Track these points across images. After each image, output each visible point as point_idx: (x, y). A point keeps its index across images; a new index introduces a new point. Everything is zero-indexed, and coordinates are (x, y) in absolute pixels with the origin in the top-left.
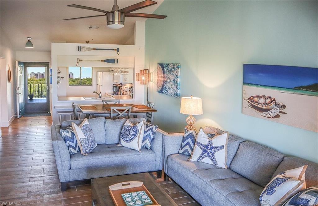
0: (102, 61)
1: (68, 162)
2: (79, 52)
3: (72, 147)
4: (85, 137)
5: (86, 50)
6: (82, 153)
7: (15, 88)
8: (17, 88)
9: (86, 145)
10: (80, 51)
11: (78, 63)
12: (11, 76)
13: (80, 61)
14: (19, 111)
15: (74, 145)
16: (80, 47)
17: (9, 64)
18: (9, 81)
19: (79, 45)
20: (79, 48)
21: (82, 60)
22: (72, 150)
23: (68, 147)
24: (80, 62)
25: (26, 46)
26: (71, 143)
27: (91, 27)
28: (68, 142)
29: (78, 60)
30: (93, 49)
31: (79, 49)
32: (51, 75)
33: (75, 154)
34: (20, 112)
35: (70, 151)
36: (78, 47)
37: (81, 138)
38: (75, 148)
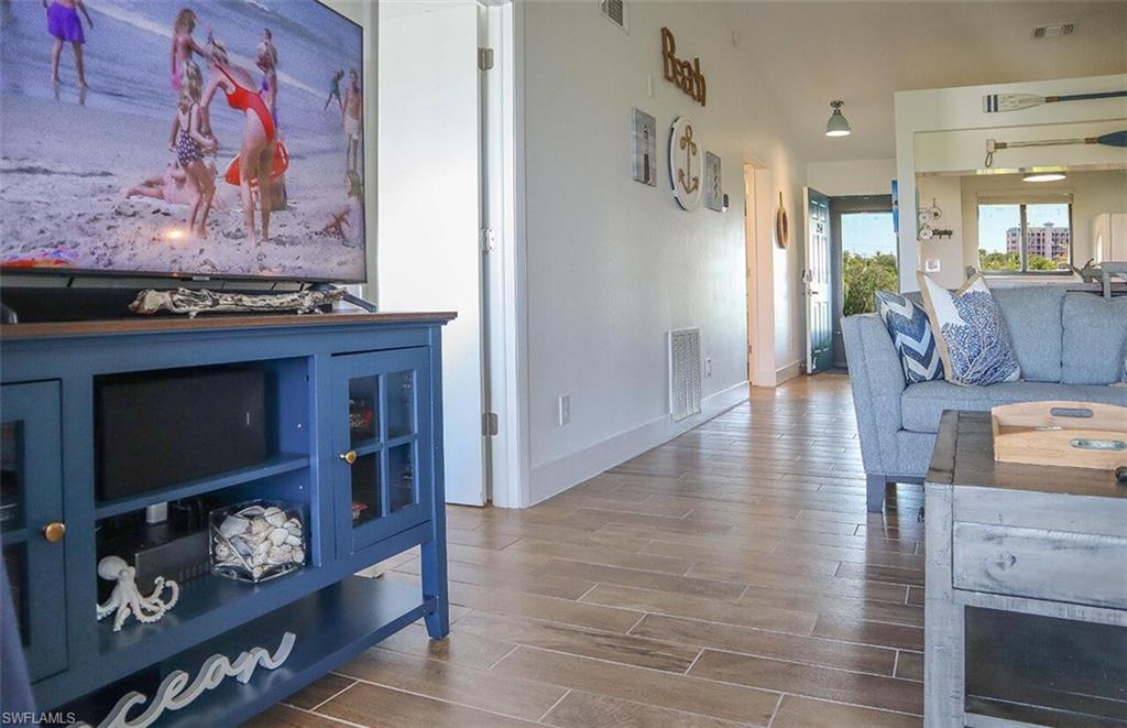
0: (1089, 141)
1: (894, 401)
2: (993, 114)
3: (915, 355)
4: (963, 323)
5: (1021, 106)
6: (948, 377)
7: (800, 275)
8: (807, 273)
9: (966, 354)
10: (996, 110)
11: (990, 154)
12: (785, 231)
13: (996, 148)
14: (813, 353)
15: (921, 348)
16: (996, 96)
17: (781, 189)
18: (781, 246)
19: (992, 90)
20: (992, 101)
21: (1004, 146)
22: (912, 364)
23: (901, 356)
24: (998, 150)
25: (828, 131)
26: (910, 342)
27: (1039, 33)
28: (901, 338)
29: (993, 146)
30: (1049, 100)
31: (992, 104)
32: (896, 202)
33: (922, 380)
34: (813, 355)
35: (906, 370)
36: (989, 97)
37: (947, 324)
38: (925, 361)
